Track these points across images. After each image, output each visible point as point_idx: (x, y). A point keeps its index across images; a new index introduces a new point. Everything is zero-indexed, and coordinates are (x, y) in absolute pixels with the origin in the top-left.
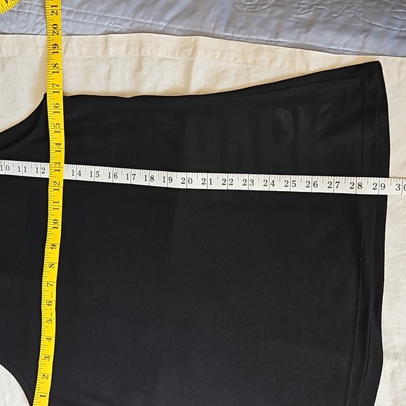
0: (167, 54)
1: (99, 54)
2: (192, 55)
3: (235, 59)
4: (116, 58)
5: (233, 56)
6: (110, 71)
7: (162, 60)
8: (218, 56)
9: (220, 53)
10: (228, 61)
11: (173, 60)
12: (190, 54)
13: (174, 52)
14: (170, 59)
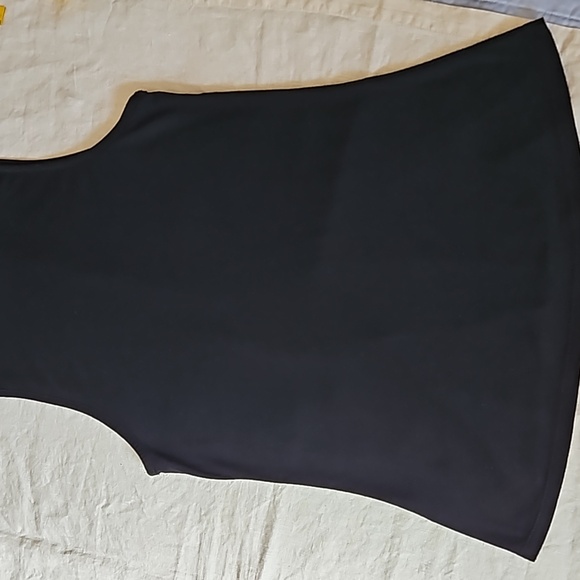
0: (340, 11)
1: (249, 4)
2: (374, 18)
3: (431, 26)
4: (272, 11)
5: (428, 22)
6: (262, 28)
7: (335, 19)
8: (409, 21)
9: (411, 17)
10: (421, 28)
11: (347, 19)
12: (372, 15)
13: (350, 10)
14: (343, 18)
